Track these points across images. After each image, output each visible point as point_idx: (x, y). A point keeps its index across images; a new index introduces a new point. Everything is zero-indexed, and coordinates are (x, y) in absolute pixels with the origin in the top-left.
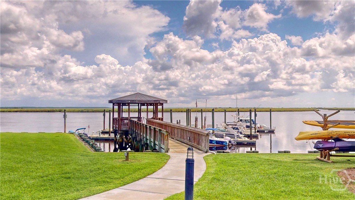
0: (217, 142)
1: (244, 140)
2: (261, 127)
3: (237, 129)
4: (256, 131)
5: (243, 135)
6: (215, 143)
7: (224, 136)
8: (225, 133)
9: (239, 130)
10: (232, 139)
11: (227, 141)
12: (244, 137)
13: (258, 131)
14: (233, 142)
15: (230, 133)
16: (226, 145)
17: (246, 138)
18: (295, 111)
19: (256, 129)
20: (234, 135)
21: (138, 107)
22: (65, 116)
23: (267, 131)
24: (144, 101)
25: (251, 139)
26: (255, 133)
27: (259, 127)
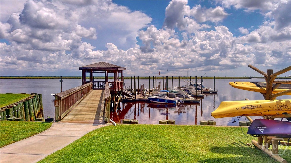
0: (169, 101)
1: (190, 99)
2: (207, 89)
3: (188, 91)
4: (202, 92)
5: (191, 96)
6: (167, 102)
7: (176, 96)
8: (176, 94)
9: (189, 91)
10: (181, 99)
11: (176, 100)
12: (191, 97)
13: (204, 93)
14: (181, 101)
15: (181, 94)
16: (175, 103)
17: (193, 98)
18: (234, 79)
19: (202, 91)
20: (183, 95)
21: (105, 73)
22: (61, 81)
23: (212, 92)
24: (104, 68)
25: (196, 99)
26: (201, 94)
27: (206, 89)
